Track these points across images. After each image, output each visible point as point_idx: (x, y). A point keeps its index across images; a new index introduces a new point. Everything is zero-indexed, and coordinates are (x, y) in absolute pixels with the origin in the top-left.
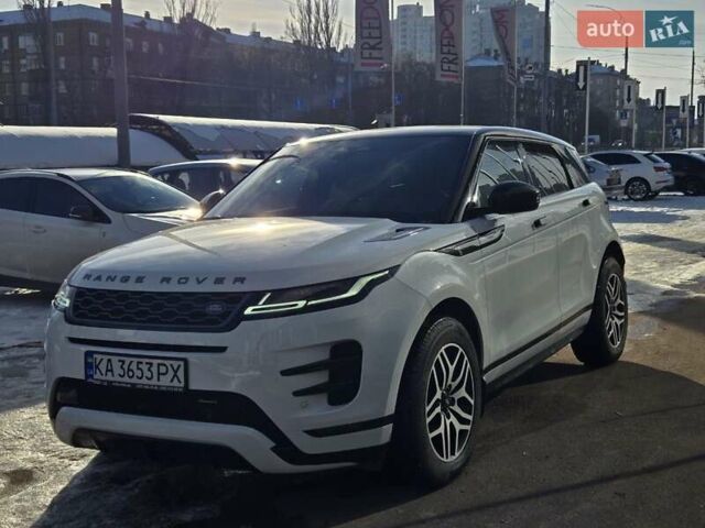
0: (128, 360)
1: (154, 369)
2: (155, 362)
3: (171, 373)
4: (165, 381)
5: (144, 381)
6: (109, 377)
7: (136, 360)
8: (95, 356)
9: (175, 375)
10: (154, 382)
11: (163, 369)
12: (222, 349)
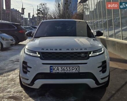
0: (63, 67)
1: (71, 69)
2: (71, 67)
3: (75, 69)
4: (74, 71)
5: (68, 71)
6: (58, 71)
7: (66, 67)
8: (53, 67)
9: (76, 69)
10: (71, 71)
11: (73, 68)
12: (86, 63)
